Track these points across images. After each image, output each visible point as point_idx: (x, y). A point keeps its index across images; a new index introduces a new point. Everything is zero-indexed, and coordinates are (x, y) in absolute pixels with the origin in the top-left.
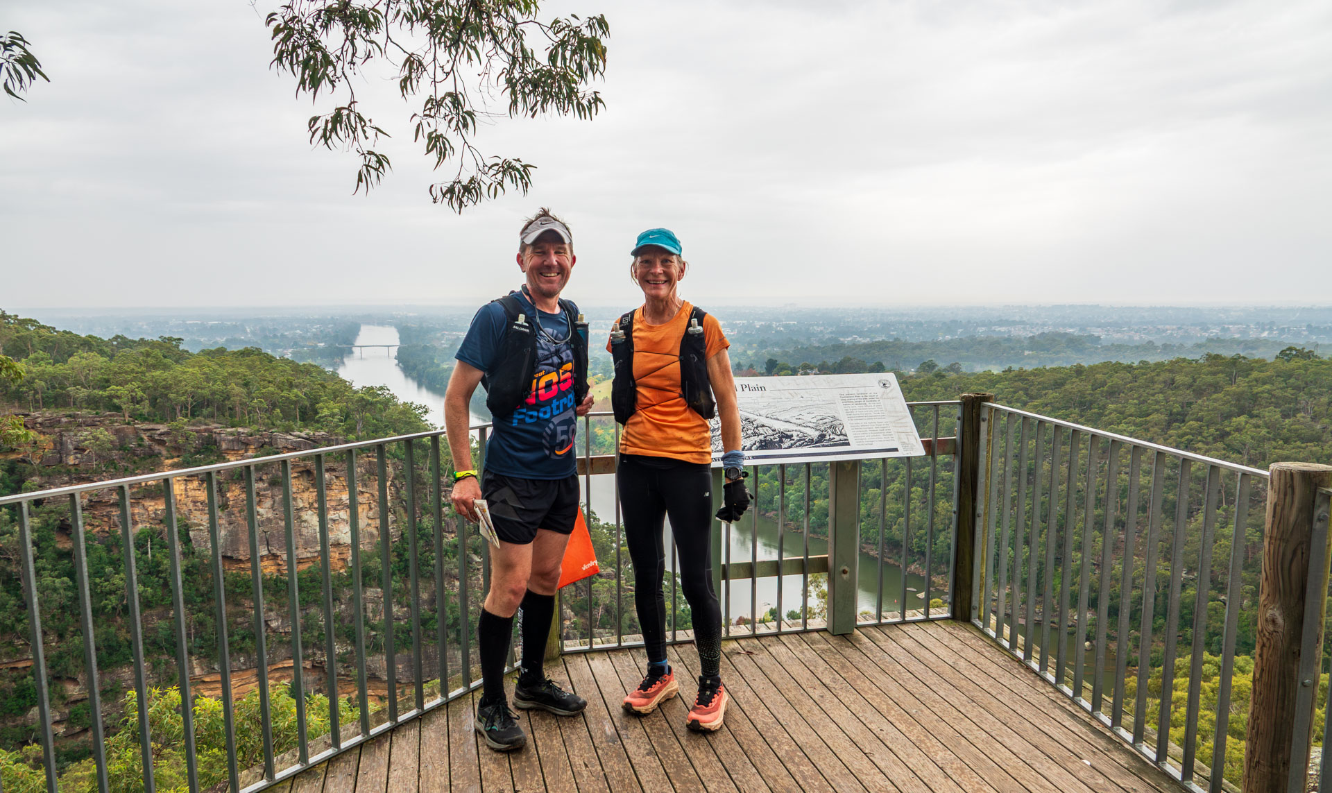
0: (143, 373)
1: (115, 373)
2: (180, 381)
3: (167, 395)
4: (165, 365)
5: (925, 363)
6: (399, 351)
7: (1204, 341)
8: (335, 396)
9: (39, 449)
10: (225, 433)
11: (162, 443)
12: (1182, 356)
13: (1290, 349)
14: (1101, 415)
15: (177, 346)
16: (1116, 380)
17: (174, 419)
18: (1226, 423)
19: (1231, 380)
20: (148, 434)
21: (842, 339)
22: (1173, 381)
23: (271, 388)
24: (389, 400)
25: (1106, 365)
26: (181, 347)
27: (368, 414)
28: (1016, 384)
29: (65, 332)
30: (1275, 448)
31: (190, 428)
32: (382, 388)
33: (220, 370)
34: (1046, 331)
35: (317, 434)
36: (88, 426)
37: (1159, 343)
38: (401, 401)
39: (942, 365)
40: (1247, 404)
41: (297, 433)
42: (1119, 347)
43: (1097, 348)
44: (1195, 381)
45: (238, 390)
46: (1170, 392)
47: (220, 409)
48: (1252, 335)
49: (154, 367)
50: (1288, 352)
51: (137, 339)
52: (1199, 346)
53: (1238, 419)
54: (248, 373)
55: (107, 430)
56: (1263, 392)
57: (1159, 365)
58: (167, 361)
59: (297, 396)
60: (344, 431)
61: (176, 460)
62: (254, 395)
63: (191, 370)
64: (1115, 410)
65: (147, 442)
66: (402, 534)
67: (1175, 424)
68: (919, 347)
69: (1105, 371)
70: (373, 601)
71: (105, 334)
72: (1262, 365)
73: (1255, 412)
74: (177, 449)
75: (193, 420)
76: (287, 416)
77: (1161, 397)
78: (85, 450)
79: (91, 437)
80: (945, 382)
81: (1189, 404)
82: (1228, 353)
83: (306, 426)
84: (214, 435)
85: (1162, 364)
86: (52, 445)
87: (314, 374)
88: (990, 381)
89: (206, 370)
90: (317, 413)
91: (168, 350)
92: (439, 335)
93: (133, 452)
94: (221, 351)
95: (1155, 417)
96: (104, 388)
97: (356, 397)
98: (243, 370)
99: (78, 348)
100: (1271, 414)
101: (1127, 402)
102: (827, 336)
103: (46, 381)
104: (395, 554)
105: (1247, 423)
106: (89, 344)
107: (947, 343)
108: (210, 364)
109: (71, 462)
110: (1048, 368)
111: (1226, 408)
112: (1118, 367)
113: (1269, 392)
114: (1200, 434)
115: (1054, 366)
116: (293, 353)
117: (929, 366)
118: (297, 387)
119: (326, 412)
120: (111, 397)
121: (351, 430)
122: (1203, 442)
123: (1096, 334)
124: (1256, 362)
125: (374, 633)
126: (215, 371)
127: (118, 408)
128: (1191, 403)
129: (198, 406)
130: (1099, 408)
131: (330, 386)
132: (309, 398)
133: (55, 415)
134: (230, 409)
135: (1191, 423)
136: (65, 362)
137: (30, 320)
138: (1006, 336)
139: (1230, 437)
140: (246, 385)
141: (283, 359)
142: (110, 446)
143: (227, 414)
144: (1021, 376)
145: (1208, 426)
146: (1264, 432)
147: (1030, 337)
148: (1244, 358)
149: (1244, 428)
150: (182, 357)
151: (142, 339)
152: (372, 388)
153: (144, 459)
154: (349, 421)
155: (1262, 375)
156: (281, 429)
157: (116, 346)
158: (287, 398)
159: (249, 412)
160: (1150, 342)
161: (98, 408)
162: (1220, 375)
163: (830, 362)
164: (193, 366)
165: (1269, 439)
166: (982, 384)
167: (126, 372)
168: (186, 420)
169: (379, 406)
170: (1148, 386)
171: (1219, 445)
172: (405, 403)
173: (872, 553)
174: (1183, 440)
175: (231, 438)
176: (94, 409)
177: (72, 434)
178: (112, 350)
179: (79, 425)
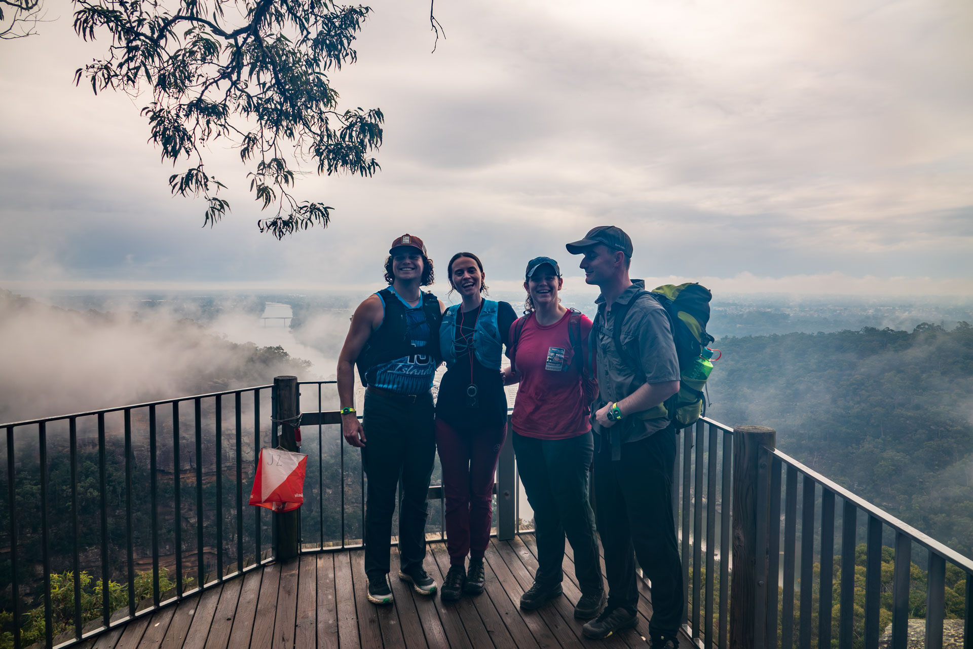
13: (924, 324)
24: (281, 356)
25: (794, 334)
32: (278, 348)
38: (292, 358)
50: (922, 326)
69: (793, 339)
72: (904, 335)
85: (834, 334)
97: (259, 354)
110: (753, 336)
112: (802, 336)
123: (787, 313)
124: (901, 333)
148: (892, 330)
152: (271, 348)
162: (875, 342)
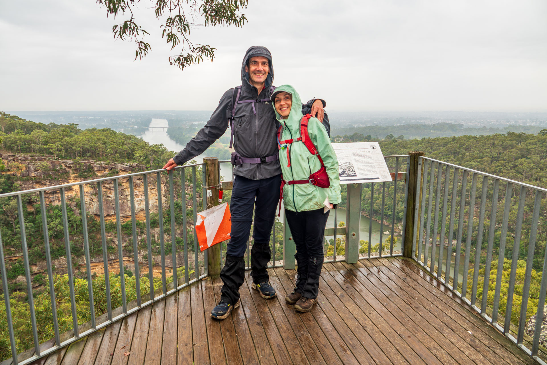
0: (62, 138)
1: (51, 138)
2: (77, 142)
3: (72, 148)
4: (71, 135)
5: (388, 135)
6: (168, 129)
7: (507, 126)
8: (141, 148)
9: (19, 170)
10: (95, 164)
11: (70, 167)
12: (498, 133)
14: (463, 158)
15: (76, 127)
16: (470, 143)
17: (75, 158)
18: (516, 161)
19: (518, 143)
20: (64, 164)
21: (353, 125)
22: (494, 143)
23: (115, 145)
24: (163, 150)
25: (465, 137)
26: (78, 128)
27: (155, 156)
28: (427, 144)
29: (30, 121)
30: (537, 172)
31: (82, 161)
32: (161, 145)
33: (94, 137)
34: (440, 122)
35: (134, 164)
36: (39, 160)
37: (488, 127)
38: (169, 151)
39: (395, 136)
40: (525, 153)
41: (126, 164)
42: (471, 129)
43: (462, 129)
44: (503, 143)
45: (101, 146)
46: (492, 148)
47: (94, 153)
48: (528, 124)
49: (67, 136)
50: (543, 131)
51: (59, 124)
52: (505, 129)
53: (521, 160)
54: (106, 139)
55: (47, 162)
56: (532, 148)
57: (487, 136)
58: (72, 133)
59: (125, 148)
60: (145, 163)
61: (76, 175)
62: (108, 148)
63: (81, 137)
64: (469, 156)
65: (64, 167)
66: (169, 206)
67: (494, 162)
68: (386, 128)
69: (465, 139)
70: (158, 234)
71: (46, 122)
72: (532, 137)
73: (528, 157)
74: (76, 170)
75: (83, 158)
76: (122, 156)
77: (488, 150)
78: (38, 170)
79: (40, 165)
80: (397, 143)
81: (500, 153)
82: (518, 132)
83: (129, 161)
84: (91, 165)
85: (490, 136)
86: (25, 168)
87: (133, 139)
88: (416, 143)
89: (88, 137)
90: (134, 155)
91: (72, 129)
92: (184, 123)
93: (57, 171)
94: (94, 129)
95: (486, 159)
96: (46, 145)
97: (150, 149)
98: (103, 137)
99: (35, 128)
100: (536, 158)
101: (474, 152)
102: (347, 124)
103: (22, 142)
104: (167, 214)
105: (525, 161)
106: (40, 126)
107: (398, 127)
108: (90, 135)
109: (33, 175)
110: (441, 138)
111: (516, 155)
112: (469, 138)
113: (535, 148)
114: (505, 166)
115: (443, 137)
116: (124, 130)
117: (390, 137)
118: (125, 144)
119: (137, 155)
120: (49, 149)
121: (148, 162)
122: (506, 169)
123: (462, 123)
124: (530, 136)
125: (158, 247)
126: (91, 138)
127: (52, 153)
128: (501, 153)
129: (85, 152)
130: (462, 155)
131: (139, 144)
132: (130, 149)
133: (26, 156)
134: (98, 154)
135: (501, 161)
136: (30, 134)
137: (15, 116)
138: (423, 124)
139: (518, 168)
140: (105, 144)
141: (120, 133)
142: (49, 169)
143: (97, 155)
144: (429, 141)
145: (508, 162)
146: (532, 165)
147: (433, 125)
148: (525, 134)
149: (524, 164)
150: (77, 132)
151: (61, 124)
152: (157, 145)
153: (63, 174)
154: (147, 159)
155: (532, 141)
156: (119, 161)
157: (51, 127)
158: (121, 149)
159: (106, 155)
160: (484, 127)
161: (43, 153)
162: (514, 141)
163: (348, 135)
164: (83, 136)
165: (534, 168)
166: (413, 144)
167: (55, 138)
168: (80, 158)
169: (159, 152)
170: (483, 146)
171: (513, 171)
172: (170, 152)
173: (365, 215)
174: (498, 168)
175: (98, 166)
176: (42, 154)
177: (33, 164)
178: (49, 129)
179: (36, 160)
